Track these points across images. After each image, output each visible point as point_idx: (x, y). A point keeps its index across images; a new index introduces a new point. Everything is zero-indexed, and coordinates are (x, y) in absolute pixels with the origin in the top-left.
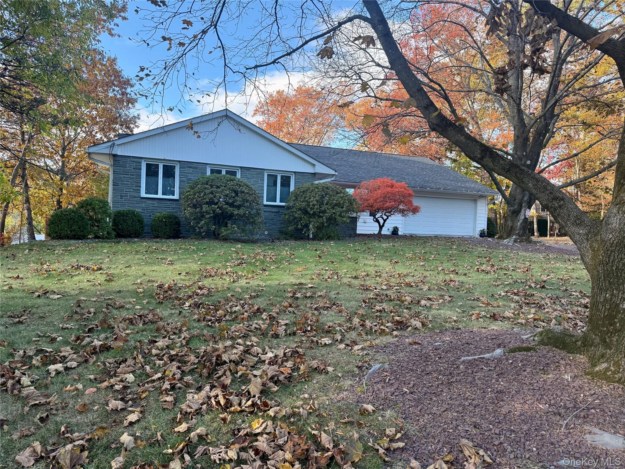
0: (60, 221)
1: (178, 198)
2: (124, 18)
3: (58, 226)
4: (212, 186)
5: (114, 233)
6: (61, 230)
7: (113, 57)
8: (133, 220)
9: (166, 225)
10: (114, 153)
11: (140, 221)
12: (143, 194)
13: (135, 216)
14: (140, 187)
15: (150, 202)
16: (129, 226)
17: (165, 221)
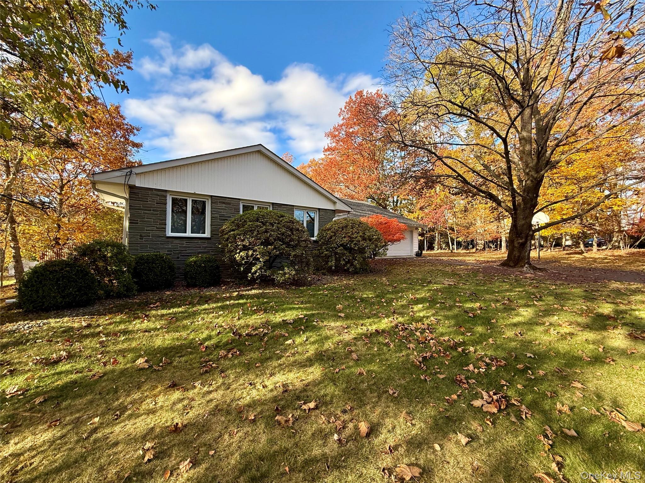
0: (41, 282)
1: (209, 236)
2: (129, 68)
3: (37, 291)
4: (264, 224)
5: (136, 287)
6: (44, 297)
7: (117, 104)
8: (162, 266)
9: (205, 271)
10: (131, 183)
11: (171, 268)
12: (169, 234)
13: (165, 262)
14: (166, 225)
15: (177, 241)
16: (157, 275)
17: (205, 266)
